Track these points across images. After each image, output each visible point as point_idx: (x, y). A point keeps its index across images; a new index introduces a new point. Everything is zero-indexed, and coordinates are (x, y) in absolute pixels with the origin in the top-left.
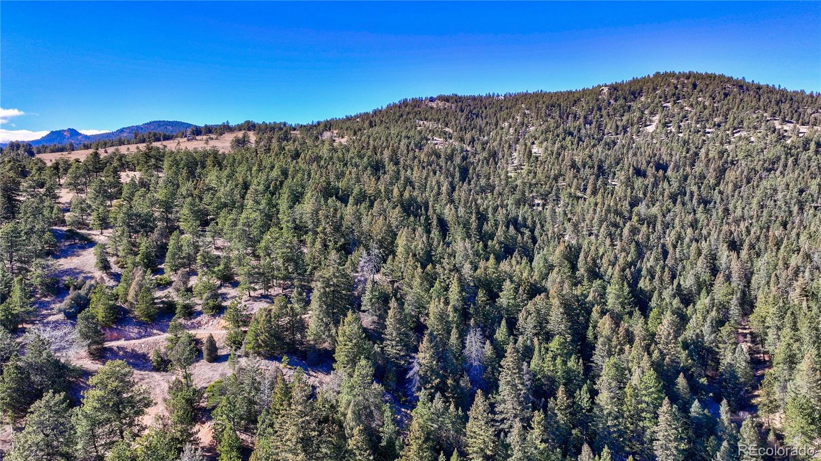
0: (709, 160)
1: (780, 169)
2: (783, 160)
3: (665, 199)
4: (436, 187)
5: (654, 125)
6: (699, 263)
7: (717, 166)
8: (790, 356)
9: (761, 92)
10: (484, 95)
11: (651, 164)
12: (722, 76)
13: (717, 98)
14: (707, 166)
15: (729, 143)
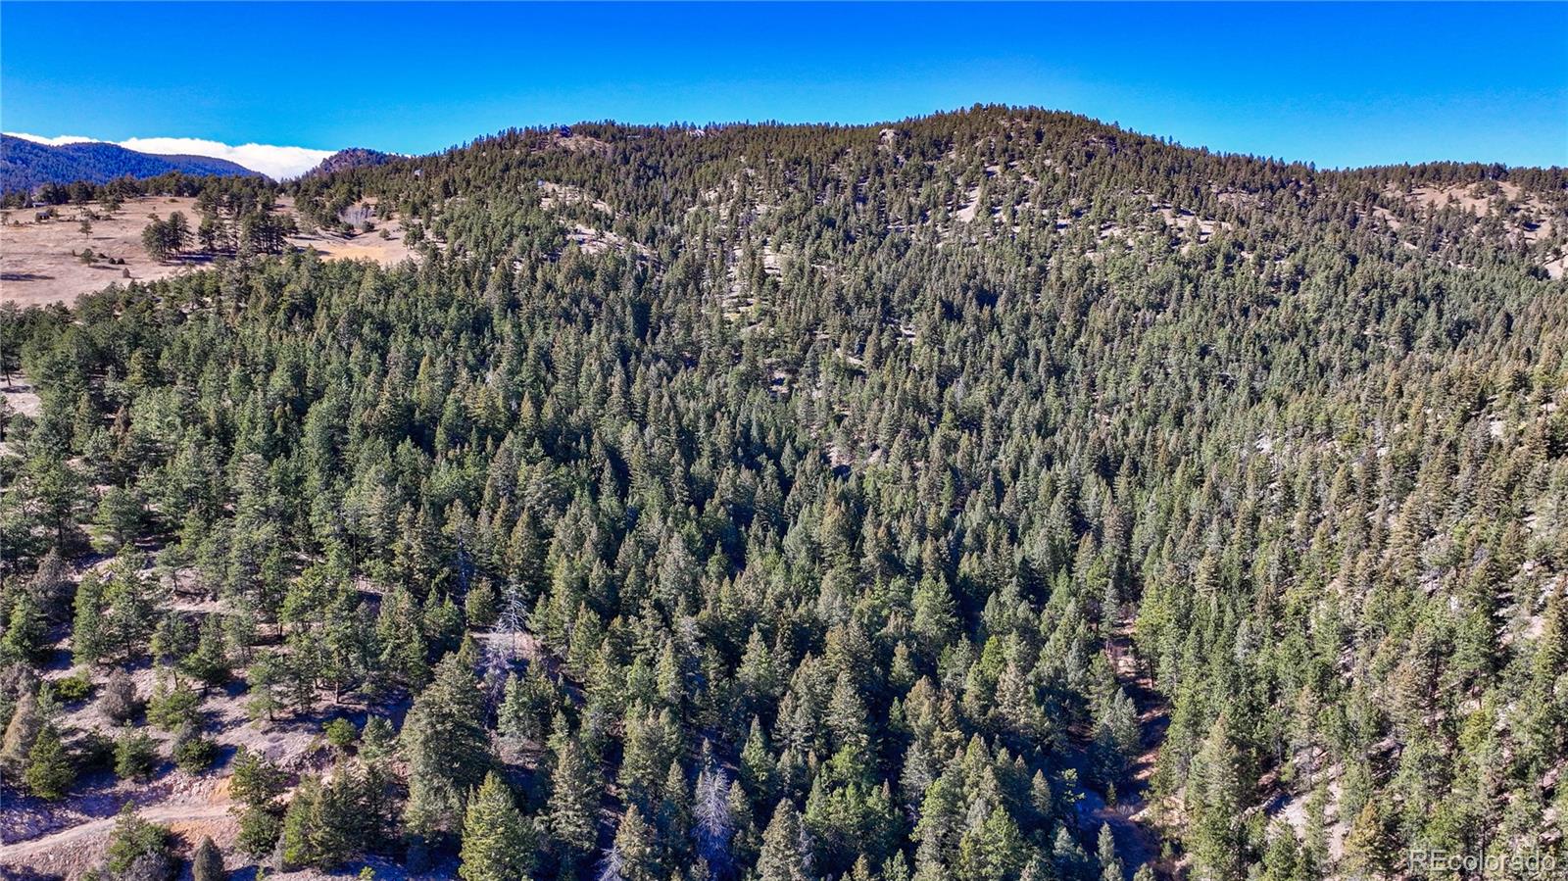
0: (1064, 285)
1: (1173, 305)
2: (1176, 288)
3: (995, 368)
4: (599, 378)
5: (973, 206)
6: (1054, 508)
7: (1075, 297)
8: (1195, 715)
9: (1143, 151)
10: (667, 125)
11: (970, 293)
12: (1082, 119)
13: (1076, 162)
14: (1060, 296)
15: (1094, 247)
